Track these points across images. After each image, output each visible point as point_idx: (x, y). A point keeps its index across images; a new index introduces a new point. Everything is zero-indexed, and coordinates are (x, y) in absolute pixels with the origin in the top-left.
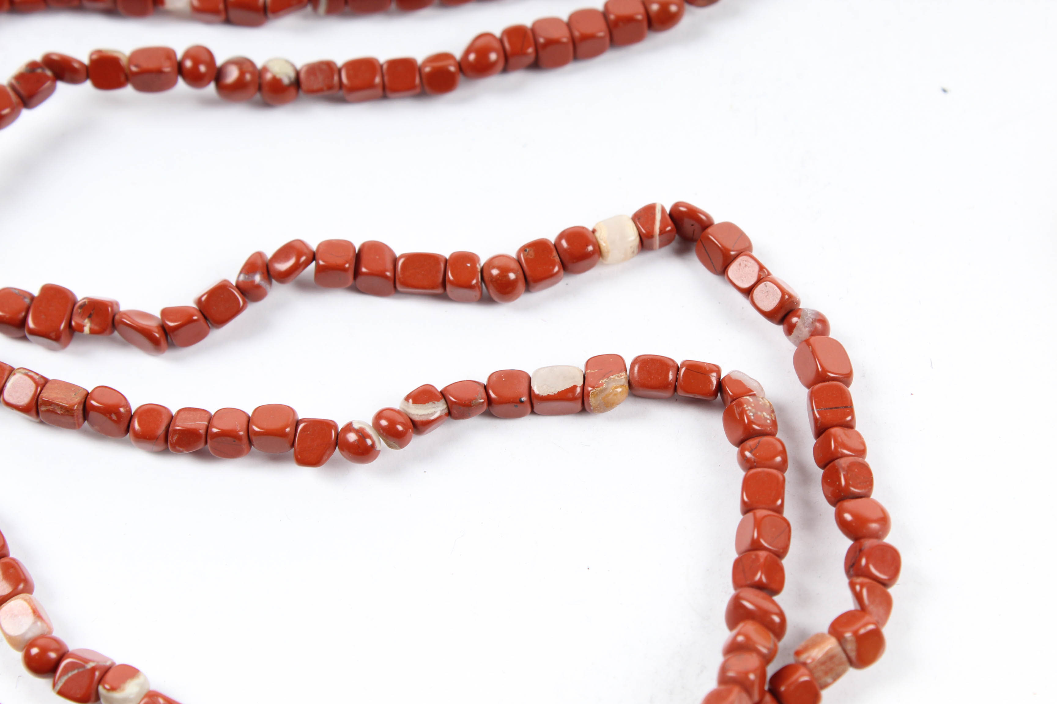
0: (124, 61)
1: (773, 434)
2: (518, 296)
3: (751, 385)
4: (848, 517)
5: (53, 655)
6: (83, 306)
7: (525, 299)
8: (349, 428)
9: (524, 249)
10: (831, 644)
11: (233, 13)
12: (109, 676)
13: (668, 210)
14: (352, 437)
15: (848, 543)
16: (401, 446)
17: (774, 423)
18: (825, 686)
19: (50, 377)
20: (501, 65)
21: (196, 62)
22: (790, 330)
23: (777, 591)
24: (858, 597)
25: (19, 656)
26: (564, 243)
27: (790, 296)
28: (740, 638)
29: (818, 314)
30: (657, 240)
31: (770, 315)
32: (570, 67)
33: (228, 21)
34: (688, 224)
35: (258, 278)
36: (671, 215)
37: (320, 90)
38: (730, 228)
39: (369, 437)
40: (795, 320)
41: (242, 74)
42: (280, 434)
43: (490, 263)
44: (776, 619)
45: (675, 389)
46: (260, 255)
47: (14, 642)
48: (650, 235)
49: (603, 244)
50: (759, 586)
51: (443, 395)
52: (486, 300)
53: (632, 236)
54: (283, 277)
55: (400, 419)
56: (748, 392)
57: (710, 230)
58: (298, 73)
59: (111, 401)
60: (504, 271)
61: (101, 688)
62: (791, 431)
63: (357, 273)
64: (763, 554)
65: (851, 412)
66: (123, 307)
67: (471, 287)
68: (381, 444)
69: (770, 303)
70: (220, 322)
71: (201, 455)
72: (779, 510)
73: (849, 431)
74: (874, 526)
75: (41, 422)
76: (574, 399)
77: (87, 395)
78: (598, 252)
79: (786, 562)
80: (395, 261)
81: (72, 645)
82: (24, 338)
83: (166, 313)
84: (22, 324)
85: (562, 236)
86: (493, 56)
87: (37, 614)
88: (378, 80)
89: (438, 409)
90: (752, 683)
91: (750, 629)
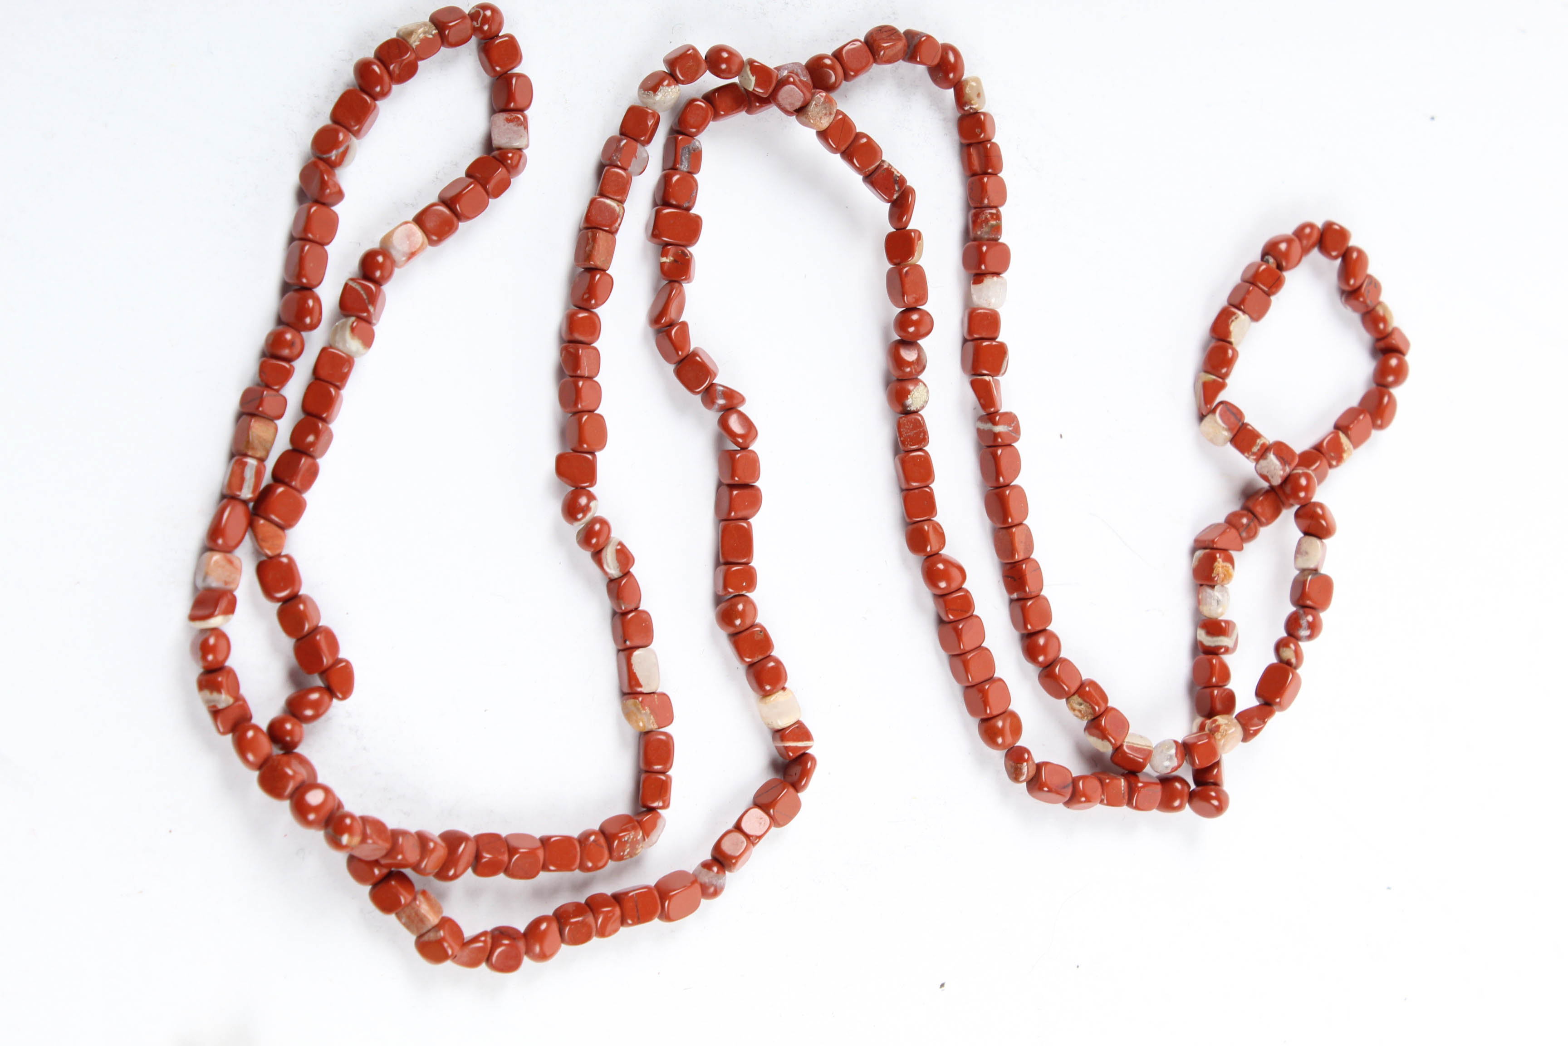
0: (911, 261)
1: (611, 857)
2: (722, 628)
3: (654, 836)
4: (544, 926)
5: (378, 274)
6: (684, 254)
8: (591, 497)
9: (763, 630)
10: (433, 920)
11: (970, 345)
12: (364, 325)
13: (808, 751)
14: (583, 501)
15: (522, 928)
16: (579, 542)
17: (621, 858)
18: (399, 917)
19: (619, 236)
20: (938, 592)
21: (916, 323)
22: (706, 866)
23: (476, 871)
24: (475, 939)
25: (375, 245)
26: (772, 664)
27: (735, 864)
28: (432, 845)
29: (722, 889)
30: (781, 744)
31: (717, 847)
33: (965, 341)
34: (797, 770)
35: (721, 402)
36: (804, 754)
37: (901, 435)
38: (796, 807)
39: (584, 516)
40: (715, 869)
41: (909, 364)
42: (581, 440)
43: (749, 602)
44: (451, 873)
45: (647, 772)
46: (742, 400)
47: (387, 240)
48: (783, 738)
49: (773, 698)
50: (478, 857)
51: (627, 574)
52: (718, 600)
53: (783, 722)
54: (723, 423)
55: (602, 540)
56: (647, 834)
57: (791, 790)
58: (916, 412)
59: (600, 291)
60: (742, 615)
61: (353, 319)
62: (618, 873)
63: (732, 487)
64: (506, 857)
65: (634, 924)
66: (687, 287)
67: (725, 587)
68: (579, 526)
69: (727, 847)
70: (679, 373)
71: (561, 373)
72: (545, 868)
73: (618, 922)
74: (537, 949)
75: (580, 230)
76: (631, 685)
77: (603, 271)
78: (766, 695)
79: (501, 877)
80: (745, 519)
81: (387, 288)
82: (655, 204)
83: (684, 325)
84: (666, 204)
85: (778, 662)
86: (943, 585)
87: (412, 255)
88: (915, 484)
89: (613, 571)
90: (395, 858)
91: (441, 852)
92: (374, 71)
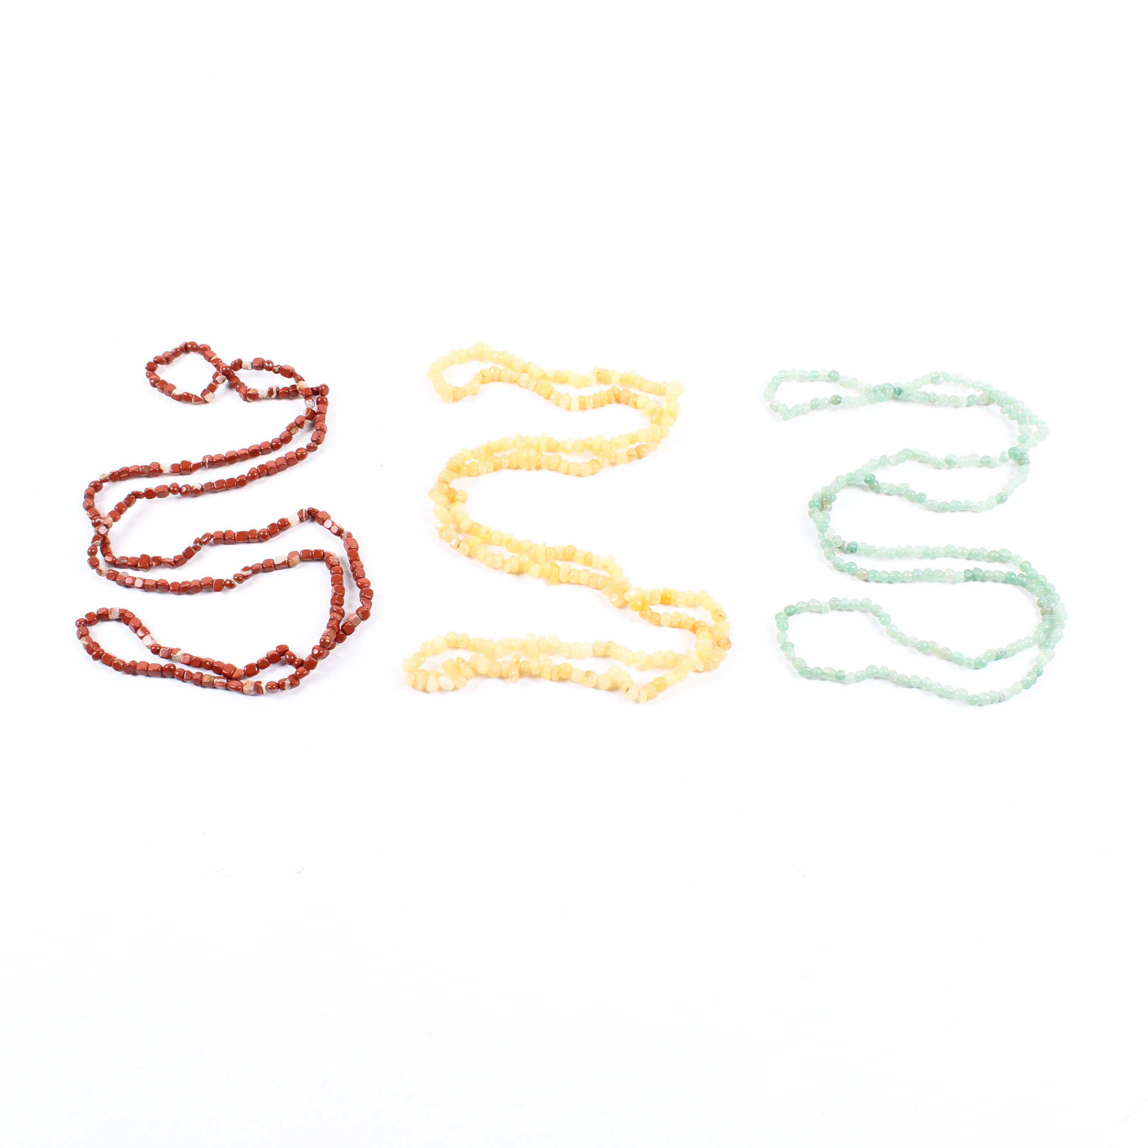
0: (154, 490)
1: (339, 565)
2: (269, 539)
3: (331, 553)
4: (359, 584)
5: (158, 648)
6: (152, 559)
7: (271, 540)
8: (227, 580)
9: (269, 526)
10: (356, 615)
11: (182, 472)
12: (173, 651)
13: (307, 510)
14: (228, 582)
15: (360, 590)
16: (241, 583)
17: (339, 562)
18: (356, 626)
19: (146, 578)
20: (258, 476)
21: (174, 488)
22: (342, 537)
23: (342, 605)
24: (362, 603)
25: (149, 651)
26: (279, 523)
27: (341, 529)
28: (332, 617)
29: (349, 532)
30: (305, 519)
31: (335, 534)
32: (278, 473)
33: (181, 474)
34: (313, 513)
35: (198, 544)
36: (308, 512)
37: (209, 490)
38: (324, 512)
39: (232, 581)
40: (343, 535)
41: (187, 489)
42: (209, 584)
43: (260, 532)
44: (342, 612)
45: (312, 558)
46: (198, 538)
47: (148, 647)
48: (302, 518)
49: (290, 522)
50: (337, 604)
51: (251, 568)
52: (260, 541)
53: (298, 519)
54: (205, 543)
55: (240, 576)
56: (331, 555)
57: (318, 514)
58: (202, 486)
59: (163, 582)
60: (264, 533)
61: (172, 654)
62: (344, 564)
63: (225, 539)
64: (337, 596)
65: (358, 557)
66: (163, 558)
67: (255, 538)
68: (236, 583)
69: (335, 531)
70: (190, 557)
71: (189, 593)
72: (342, 584)
73: (359, 562)
74: (366, 585)
75: (146, 591)
76: (285, 564)
77: (157, 582)
78: (289, 524)
79: (345, 598)
80: (234, 534)
81: (162, 645)
82: (138, 570)
83: (175, 557)
84: (136, 566)
85: (279, 521)
86: (256, 474)
87: (152, 639)
88: (224, 485)
89: (250, 572)
90: (335, 627)
91: (335, 615)
92: (95, 654)
